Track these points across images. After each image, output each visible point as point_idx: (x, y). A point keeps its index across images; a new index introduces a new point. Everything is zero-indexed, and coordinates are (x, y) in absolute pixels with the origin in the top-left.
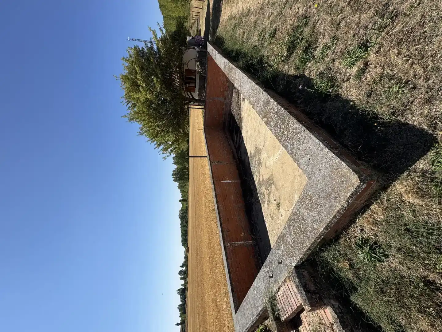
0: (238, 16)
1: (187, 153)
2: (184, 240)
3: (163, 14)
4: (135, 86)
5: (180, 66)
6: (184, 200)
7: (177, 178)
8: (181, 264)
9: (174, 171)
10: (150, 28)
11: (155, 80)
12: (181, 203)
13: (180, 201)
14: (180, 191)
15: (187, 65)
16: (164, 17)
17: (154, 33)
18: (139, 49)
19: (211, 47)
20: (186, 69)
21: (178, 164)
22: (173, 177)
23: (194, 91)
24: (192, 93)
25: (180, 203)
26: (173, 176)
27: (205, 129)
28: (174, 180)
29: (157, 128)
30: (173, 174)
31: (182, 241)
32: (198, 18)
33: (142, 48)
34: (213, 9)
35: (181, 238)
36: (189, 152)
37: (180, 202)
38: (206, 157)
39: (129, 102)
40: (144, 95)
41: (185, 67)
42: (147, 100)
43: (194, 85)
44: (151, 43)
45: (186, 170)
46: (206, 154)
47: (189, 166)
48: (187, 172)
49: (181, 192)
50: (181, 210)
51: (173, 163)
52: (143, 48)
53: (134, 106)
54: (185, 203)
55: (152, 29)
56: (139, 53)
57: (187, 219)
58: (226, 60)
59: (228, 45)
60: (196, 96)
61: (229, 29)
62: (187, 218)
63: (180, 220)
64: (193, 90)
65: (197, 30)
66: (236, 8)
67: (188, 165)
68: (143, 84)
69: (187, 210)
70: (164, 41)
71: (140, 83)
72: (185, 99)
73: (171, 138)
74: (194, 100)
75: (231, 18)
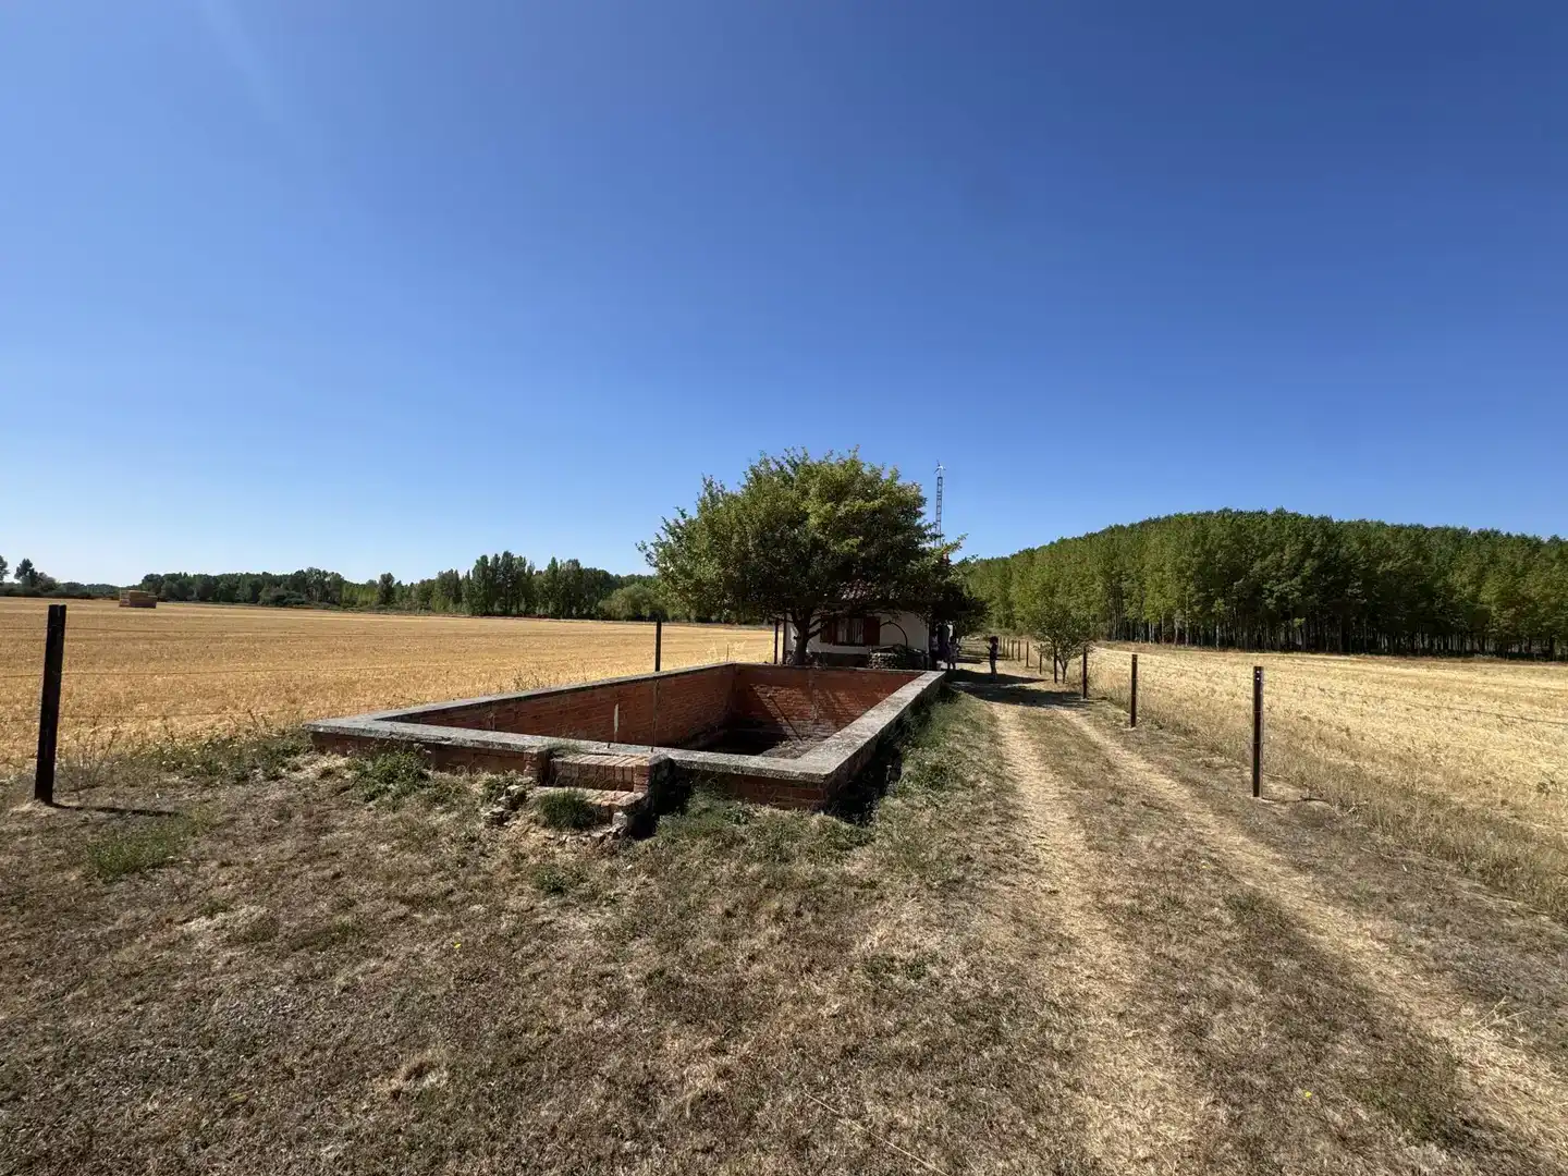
0: (994, 729)
1: (593, 611)
2: (180, 585)
3: (1013, 556)
4: (837, 491)
5: (888, 605)
6: (388, 595)
7: (494, 570)
8: (38, 568)
9: (522, 562)
10: (963, 538)
11: (854, 541)
12: (372, 583)
13: (387, 579)
14: (429, 581)
15: (890, 622)
16: (1004, 560)
17: (956, 546)
18: (920, 506)
19: (934, 678)
20: (879, 618)
21: (550, 577)
22: (496, 558)
23: (823, 640)
24: (818, 636)
25: (378, 580)
26: (501, 556)
27: (733, 666)
28: (484, 558)
29: (736, 539)
30: (512, 559)
31: (173, 578)
32: (1008, 656)
33: (921, 514)
34: (1020, 689)
35: (191, 573)
36: (598, 619)
37: (383, 576)
38: (658, 668)
39: (795, 466)
40: (816, 511)
41: (885, 618)
42: (806, 516)
43: (840, 640)
44: (934, 537)
45: (523, 607)
46: (666, 668)
47: (540, 617)
48: (514, 611)
49: (423, 582)
50: (339, 582)
51: (554, 560)
52: (923, 514)
53: (787, 480)
54: (375, 598)
55: (962, 543)
56: (911, 506)
57: (299, 605)
58: (911, 699)
59: (940, 711)
60: (814, 645)
61: (972, 715)
62: (303, 603)
63: (290, 571)
64: (830, 638)
65: (976, 653)
66: (1009, 727)
67: (545, 617)
68: (842, 511)
69: (334, 603)
70: (943, 566)
71: (845, 506)
72: (809, 614)
73: (710, 570)
74: (803, 640)
75: (993, 720)
